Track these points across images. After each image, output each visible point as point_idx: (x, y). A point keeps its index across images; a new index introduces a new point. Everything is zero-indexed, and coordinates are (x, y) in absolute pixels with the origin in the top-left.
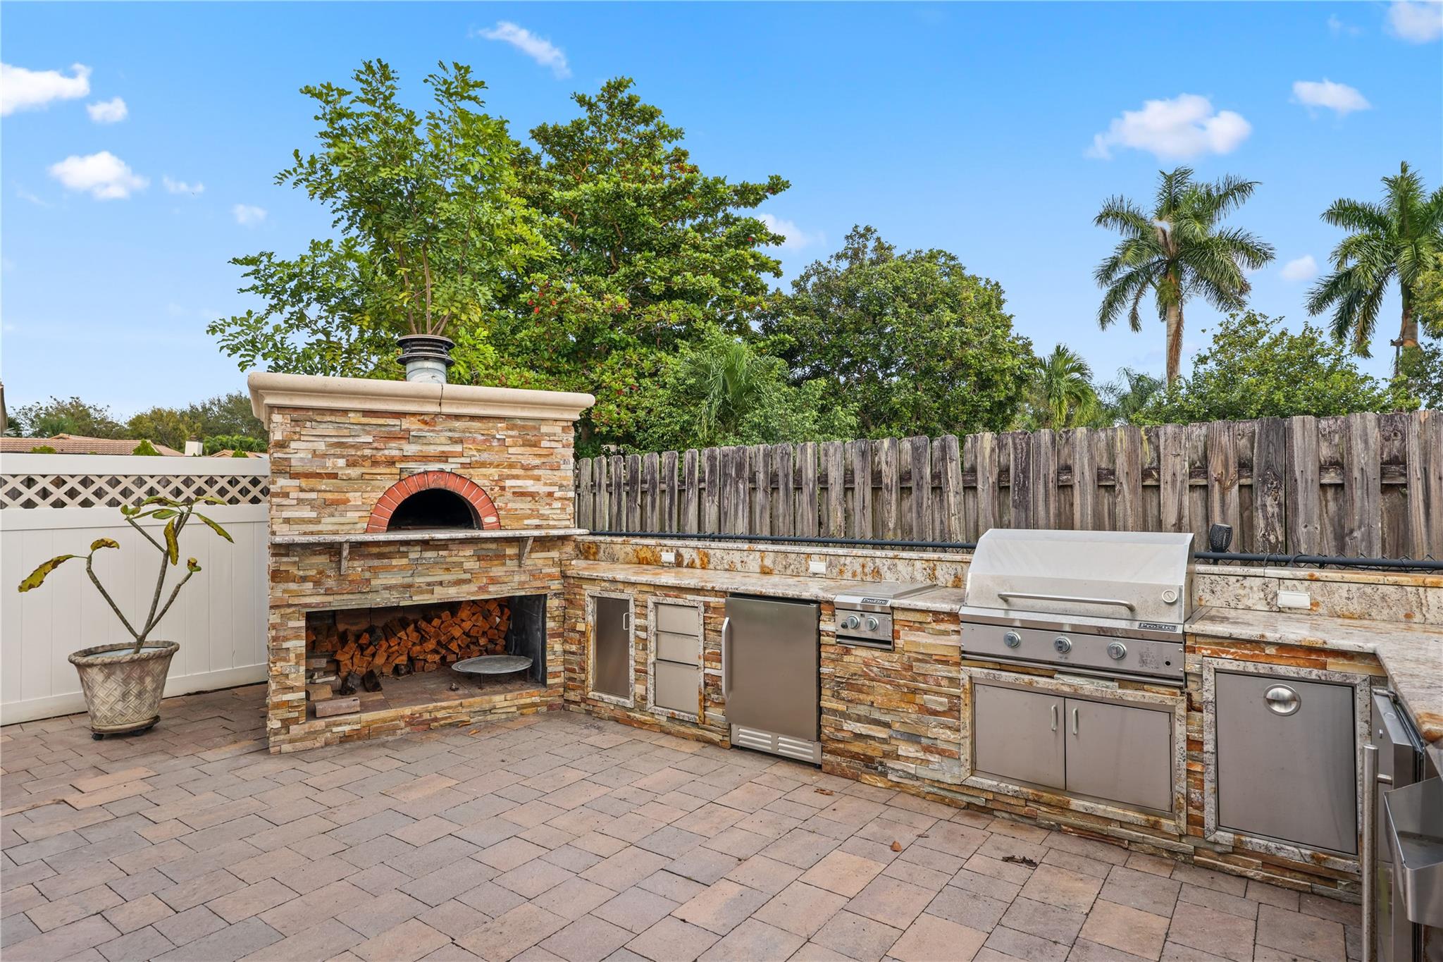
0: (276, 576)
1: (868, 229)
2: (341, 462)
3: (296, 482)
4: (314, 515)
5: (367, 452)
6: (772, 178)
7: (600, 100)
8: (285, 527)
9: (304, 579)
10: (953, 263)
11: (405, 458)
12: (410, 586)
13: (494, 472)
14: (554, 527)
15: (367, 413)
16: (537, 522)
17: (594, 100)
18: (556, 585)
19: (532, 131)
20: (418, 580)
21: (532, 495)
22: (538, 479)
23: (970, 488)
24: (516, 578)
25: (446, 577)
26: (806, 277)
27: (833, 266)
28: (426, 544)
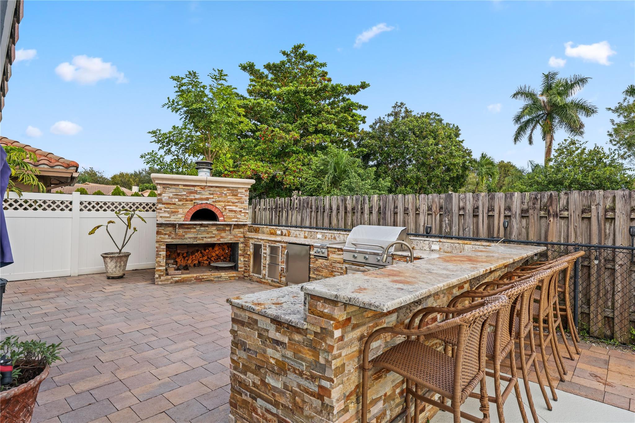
0: (158, 233)
1: (402, 104)
2: (177, 200)
3: (164, 206)
4: (169, 215)
5: (185, 197)
6: (362, 83)
7: (291, 53)
8: (161, 219)
9: (166, 234)
10: (438, 118)
11: (196, 199)
12: (196, 238)
13: (223, 204)
14: (242, 222)
15: (184, 185)
16: (236, 220)
17: (289, 53)
18: (242, 240)
19: (264, 66)
20: (199, 236)
21: (235, 211)
22: (237, 206)
23: (371, 213)
24: (229, 237)
25: (207, 236)
26: (375, 124)
27: (386, 119)
28: (201, 225)
